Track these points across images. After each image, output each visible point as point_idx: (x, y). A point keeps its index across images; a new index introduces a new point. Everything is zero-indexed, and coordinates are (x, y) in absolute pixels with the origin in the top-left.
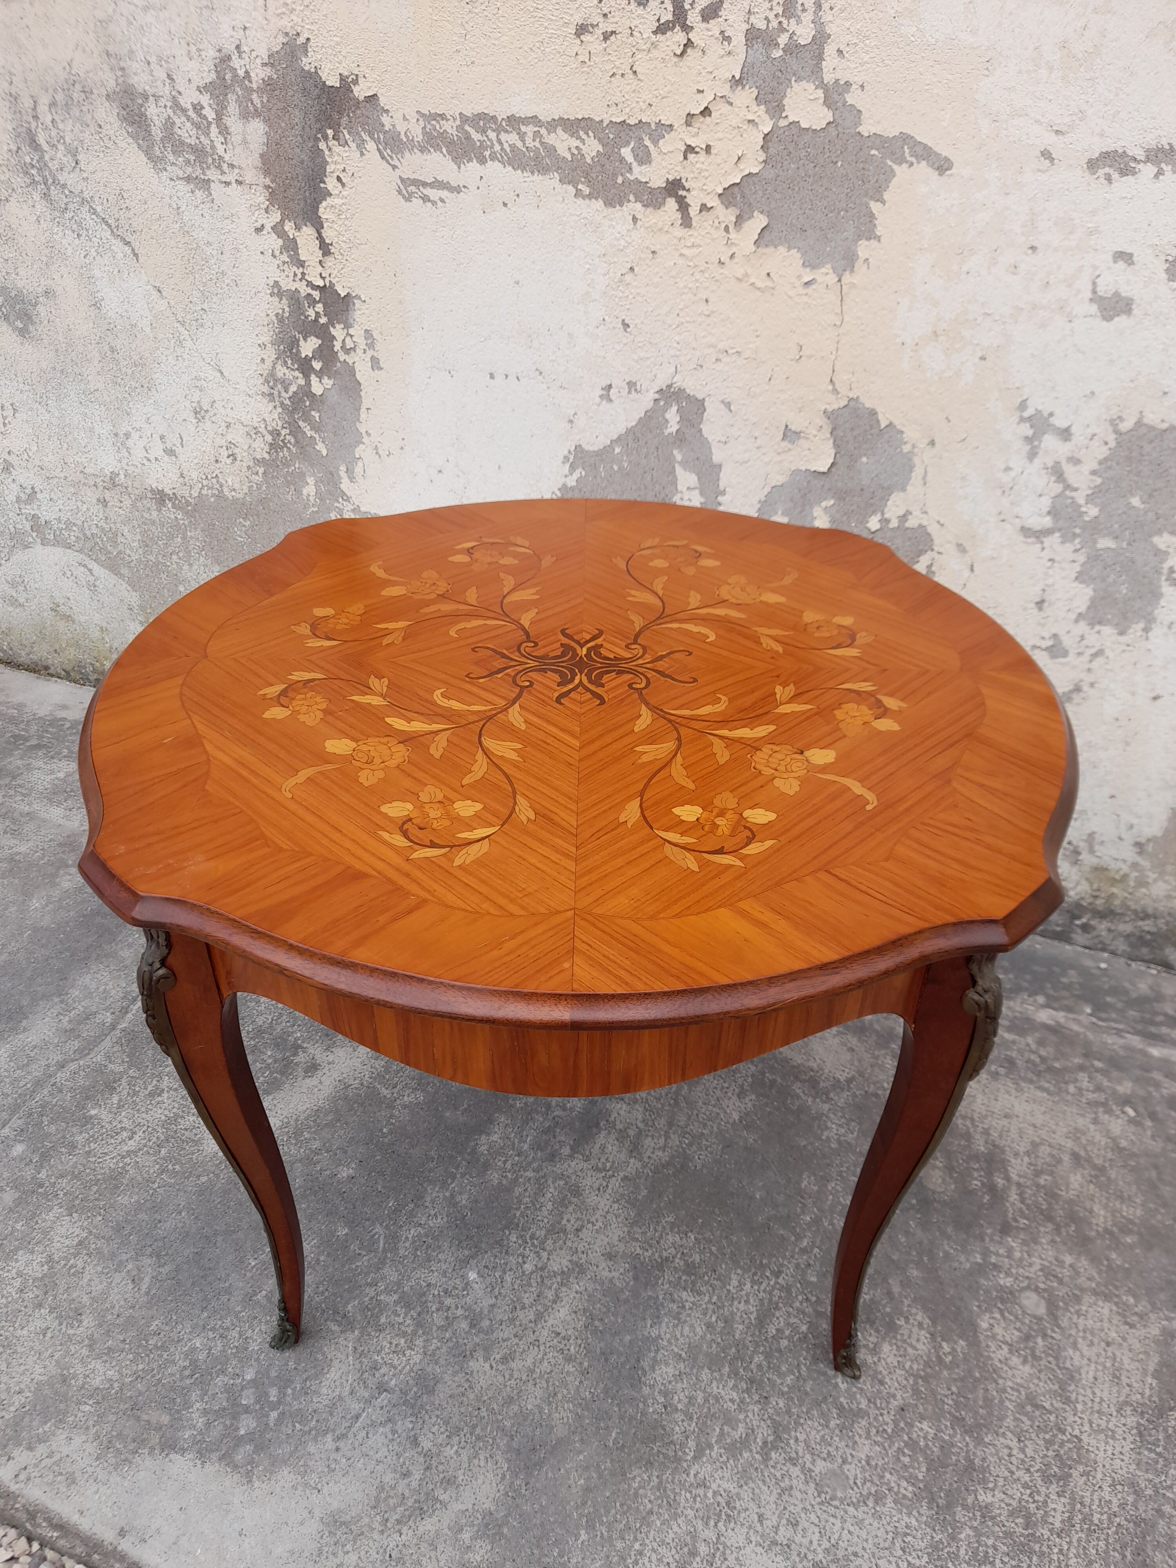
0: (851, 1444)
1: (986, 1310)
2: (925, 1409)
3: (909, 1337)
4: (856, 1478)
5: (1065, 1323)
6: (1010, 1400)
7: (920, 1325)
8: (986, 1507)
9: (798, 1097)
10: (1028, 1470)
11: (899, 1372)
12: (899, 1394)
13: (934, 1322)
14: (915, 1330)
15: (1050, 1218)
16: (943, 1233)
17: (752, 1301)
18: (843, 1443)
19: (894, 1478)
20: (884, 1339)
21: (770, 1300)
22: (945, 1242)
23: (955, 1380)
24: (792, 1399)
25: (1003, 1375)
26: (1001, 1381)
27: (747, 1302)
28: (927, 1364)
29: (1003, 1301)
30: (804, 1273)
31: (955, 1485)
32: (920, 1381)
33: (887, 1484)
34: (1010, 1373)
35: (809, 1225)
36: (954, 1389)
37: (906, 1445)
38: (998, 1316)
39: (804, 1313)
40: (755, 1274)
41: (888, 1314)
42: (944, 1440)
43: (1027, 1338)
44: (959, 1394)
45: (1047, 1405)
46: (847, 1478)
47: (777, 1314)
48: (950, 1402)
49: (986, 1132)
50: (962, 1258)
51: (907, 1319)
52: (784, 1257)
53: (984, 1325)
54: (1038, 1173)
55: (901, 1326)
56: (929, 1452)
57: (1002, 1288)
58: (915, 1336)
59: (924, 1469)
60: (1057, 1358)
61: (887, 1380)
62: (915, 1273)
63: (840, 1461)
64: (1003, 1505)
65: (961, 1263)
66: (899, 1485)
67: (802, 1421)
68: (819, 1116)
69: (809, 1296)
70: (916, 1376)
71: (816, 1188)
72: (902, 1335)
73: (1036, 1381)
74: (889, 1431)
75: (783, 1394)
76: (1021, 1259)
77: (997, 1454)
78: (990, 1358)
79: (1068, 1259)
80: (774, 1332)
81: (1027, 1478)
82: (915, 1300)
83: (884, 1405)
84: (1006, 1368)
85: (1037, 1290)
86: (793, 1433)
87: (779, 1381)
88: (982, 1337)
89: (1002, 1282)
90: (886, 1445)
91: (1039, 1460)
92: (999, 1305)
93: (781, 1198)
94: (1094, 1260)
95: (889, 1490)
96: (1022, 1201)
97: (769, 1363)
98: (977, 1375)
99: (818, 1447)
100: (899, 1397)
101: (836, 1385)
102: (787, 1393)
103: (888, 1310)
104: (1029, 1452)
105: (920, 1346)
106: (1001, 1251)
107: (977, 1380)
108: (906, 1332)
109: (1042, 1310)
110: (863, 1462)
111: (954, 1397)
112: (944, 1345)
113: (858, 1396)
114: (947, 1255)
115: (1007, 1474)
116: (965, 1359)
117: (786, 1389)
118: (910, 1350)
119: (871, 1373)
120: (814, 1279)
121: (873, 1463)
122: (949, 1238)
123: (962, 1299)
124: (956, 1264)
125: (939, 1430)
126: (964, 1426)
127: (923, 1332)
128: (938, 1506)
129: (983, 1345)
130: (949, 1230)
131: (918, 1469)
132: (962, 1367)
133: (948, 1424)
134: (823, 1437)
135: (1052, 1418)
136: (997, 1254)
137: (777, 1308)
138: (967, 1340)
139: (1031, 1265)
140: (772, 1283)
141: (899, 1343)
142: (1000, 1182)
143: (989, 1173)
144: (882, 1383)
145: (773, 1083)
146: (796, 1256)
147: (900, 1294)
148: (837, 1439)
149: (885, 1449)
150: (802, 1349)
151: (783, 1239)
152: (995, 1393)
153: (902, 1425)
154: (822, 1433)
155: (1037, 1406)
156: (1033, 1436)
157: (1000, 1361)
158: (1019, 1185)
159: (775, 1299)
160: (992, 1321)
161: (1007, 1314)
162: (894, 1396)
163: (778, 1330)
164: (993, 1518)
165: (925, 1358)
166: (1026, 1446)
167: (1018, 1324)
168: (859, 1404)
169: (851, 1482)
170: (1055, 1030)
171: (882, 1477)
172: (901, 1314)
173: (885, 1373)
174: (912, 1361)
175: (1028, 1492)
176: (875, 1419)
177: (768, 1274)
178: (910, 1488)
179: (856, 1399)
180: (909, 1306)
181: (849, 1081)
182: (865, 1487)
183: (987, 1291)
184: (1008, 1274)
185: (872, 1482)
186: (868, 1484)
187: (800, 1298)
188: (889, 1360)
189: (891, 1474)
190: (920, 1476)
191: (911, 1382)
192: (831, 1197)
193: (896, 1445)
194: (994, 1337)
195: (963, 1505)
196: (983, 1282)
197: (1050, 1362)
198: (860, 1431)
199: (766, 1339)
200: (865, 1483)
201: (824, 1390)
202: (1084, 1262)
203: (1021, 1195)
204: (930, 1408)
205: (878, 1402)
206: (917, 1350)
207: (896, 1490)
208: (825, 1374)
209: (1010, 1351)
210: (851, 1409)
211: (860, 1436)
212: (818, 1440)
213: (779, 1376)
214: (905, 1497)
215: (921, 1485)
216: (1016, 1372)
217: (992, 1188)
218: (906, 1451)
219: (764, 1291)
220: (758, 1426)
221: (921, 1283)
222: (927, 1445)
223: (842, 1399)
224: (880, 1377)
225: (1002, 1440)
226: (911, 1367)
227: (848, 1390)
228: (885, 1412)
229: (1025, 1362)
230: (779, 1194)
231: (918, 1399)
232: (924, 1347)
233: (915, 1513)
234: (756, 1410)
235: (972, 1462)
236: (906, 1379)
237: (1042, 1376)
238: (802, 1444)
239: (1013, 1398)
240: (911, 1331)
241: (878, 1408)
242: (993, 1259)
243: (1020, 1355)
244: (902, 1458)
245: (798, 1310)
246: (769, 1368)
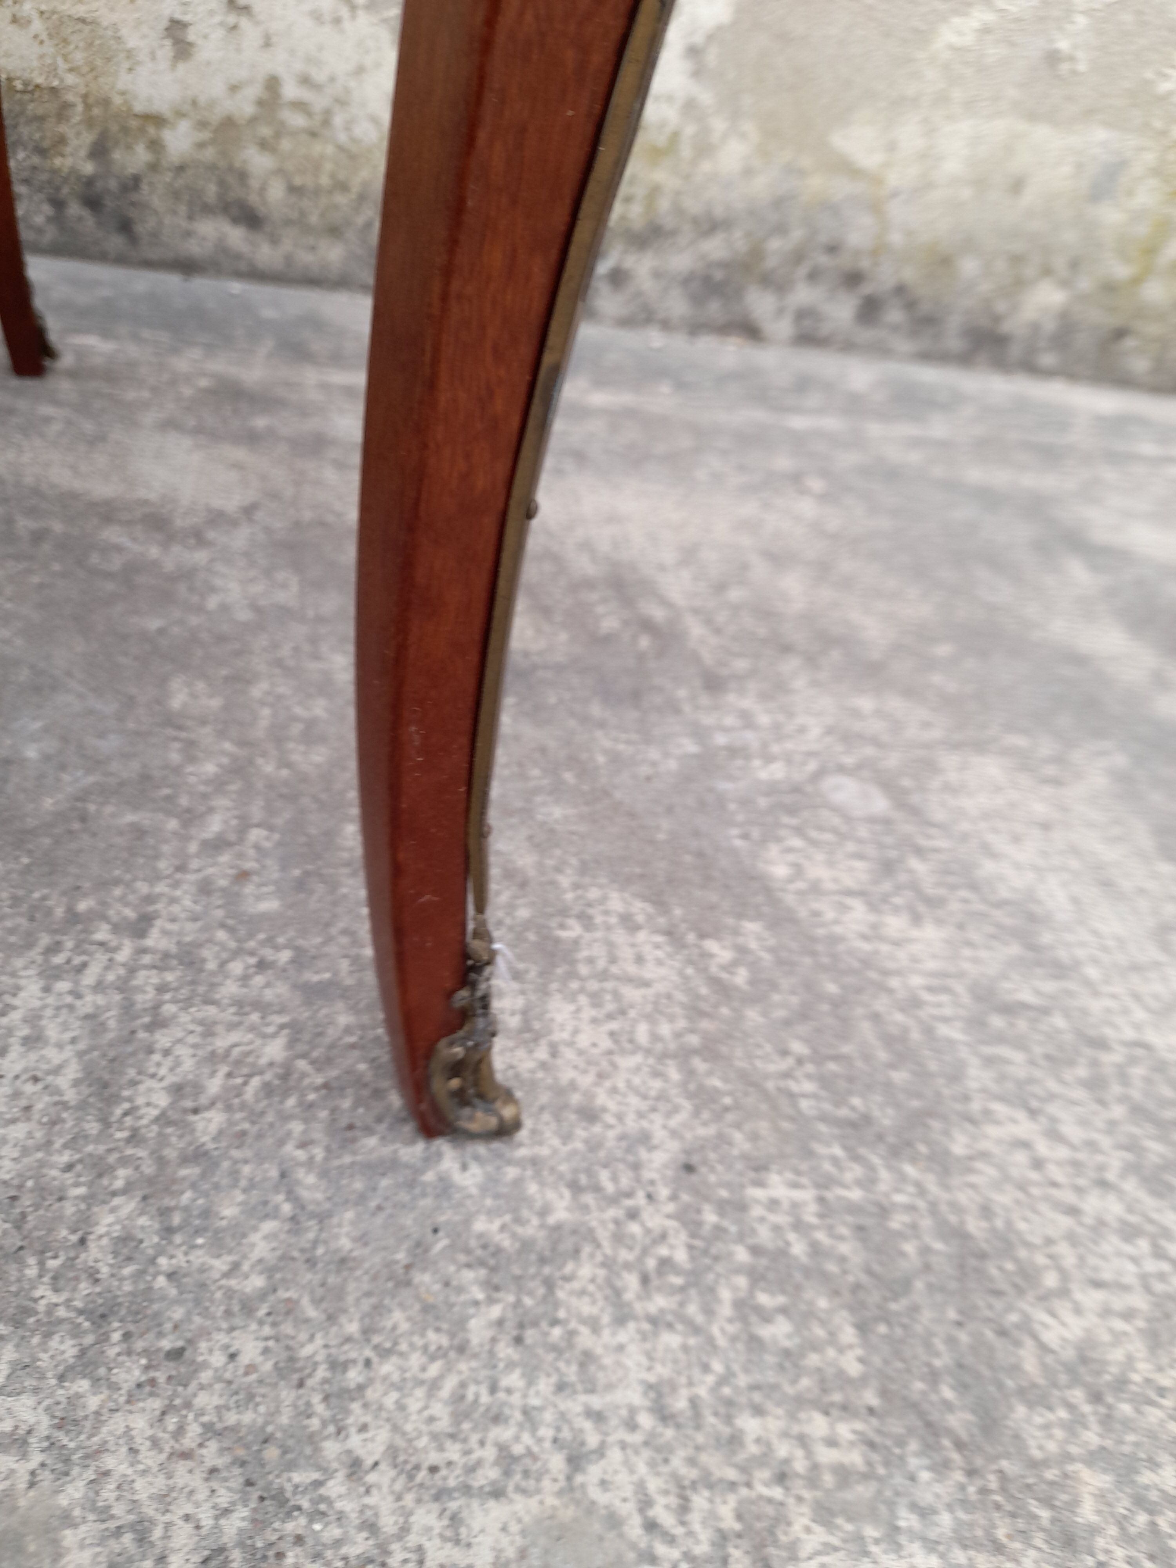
0: (571, 1372)
1: (764, 840)
2: (754, 1137)
3: (613, 960)
4: (645, 1503)
5: (939, 815)
6: (946, 1020)
7: (628, 923)
8: (1084, 1360)
9: (119, 549)
10: (1103, 1184)
11: (627, 1062)
12: (656, 1126)
13: (660, 904)
14: (620, 937)
15: (787, 649)
16: (585, 719)
17: (52, 1031)
18: (545, 1385)
19: (774, 1424)
20: (544, 992)
21: (128, 1010)
22: (599, 734)
23: (787, 1023)
24: (290, 1309)
25: (890, 965)
26: (894, 983)
27: (34, 1041)
28: (695, 1012)
29: (792, 811)
30: (231, 898)
31: (963, 1337)
32: (699, 1065)
33: (763, 1460)
34: (902, 955)
35: (219, 784)
36: (798, 1047)
37: (756, 1278)
38: (796, 842)
39: (263, 1008)
40: (54, 948)
41: (527, 925)
42: (853, 1208)
43: (888, 868)
44: (818, 1058)
45: (1026, 996)
46: (614, 1521)
47: (163, 1039)
48: (809, 1087)
49: (586, 546)
50: (654, 754)
51: (586, 920)
52: (156, 877)
53: (780, 871)
54: (720, 587)
55: (576, 942)
56: (832, 1267)
57: (772, 789)
58: (626, 953)
59: (849, 1334)
60: (974, 886)
61: (602, 1099)
62: (557, 812)
63: (557, 1462)
64: (1119, 1325)
65: (654, 764)
66: (803, 1441)
67: (354, 1376)
68: (187, 574)
69: (268, 953)
70: (684, 1055)
71: (215, 703)
72: (591, 961)
73: (967, 952)
74: (681, 1256)
75: (248, 1308)
76: (776, 727)
77: (1006, 1178)
78: (834, 940)
79: (866, 704)
80: (162, 1100)
81: (1114, 1208)
82: (584, 869)
83: (625, 1181)
84: (885, 948)
85: (841, 769)
86: (331, 1449)
87: (220, 1265)
88: (790, 899)
89: (763, 775)
90: (693, 1310)
91: (1105, 1142)
92: (786, 820)
93: (112, 743)
94: (909, 692)
95: (781, 1478)
96: (718, 631)
97: (164, 1212)
98: (832, 988)
99: (453, 1451)
100: (659, 1134)
101: (445, 1187)
102: (263, 1295)
103: (523, 913)
104: (1071, 1130)
105: (650, 972)
106: (730, 721)
107: (837, 1003)
108: (599, 951)
109: (880, 804)
110: (646, 1420)
111: (810, 1068)
112: (711, 946)
113: (532, 1188)
114: (615, 759)
115: (1065, 1222)
116: (780, 962)
117: (257, 1282)
118: (631, 994)
119: (544, 1098)
120: (270, 905)
121: (680, 1404)
122: (602, 724)
123: (696, 834)
124: (644, 770)
125: (824, 1183)
126: (880, 1137)
127: (642, 936)
128: (959, 1445)
129: (803, 913)
130: (596, 710)
131: (833, 1338)
132: (785, 983)
133: (837, 1151)
134: (458, 1398)
135: (1059, 1021)
136: (726, 730)
137: (158, 1023)
138: (758, 917)
139: (802, 730)
140: (124, 955)
141: (593, 985)
142: (658, 614)
143: (627, 602)
144: (589, 1115)
145: (38, 537)
146: (195, 864)
147: (540, 867)
148: (514, 1379)
149: (695, 1330)
150: (286, 1118)
151: (139, 832)
152: (899, 1017)
153: (710, 1217)
154: (450, 1385)
155: (1010, 1009)
156: (1053, 1085)
157: (865, 937)
158: (696, 611)
159: (145, 998)
160: (791, 857)
161: (814, 834)
162: (645, 1138)
163: (178, 1090)
164: (1121, 1384)
165: (680, 997)
166: (1054, 1120)
167: (851, 847)
168: (544, 1211)
169: (634, 1529)
170: (630, 413)
171: (735, 1441)
172: (564, 912)
173: (586, 1081)
174: (649, 1018)
175: (1143, 1245)
176: (619, 1238)
177: (102, 933)
178: (844, 1430)
179: (528, 1201)
180: (576, 886)
181: (249, 511)
182: (695, 1518)
183: (745, 802)
184: (769, 759)
185: (708, 1482)
186: (700, 1500)
187: (237, 967)
188: (583, 1041)
189: (758, 1411)
190: (854, 1369)
191: (674, 1075)
192: (266, 712)
193: (725, 1294)
194: (815, 889)
195: (1021, 1393)
196: (724, 786)
197: (965, 901)
198: (586, 1308)
199: (135, 1138)
200: (684, 1508)
201: (408, 1220)
202: (895, 704)
203: (709, 622)
204: (763, 1127)
205: (604, 1176)
206: (647, 984)
207: (800, 1466)
208: (392, 1165)
209: (873, 907)
210: (526, 1246)
211: (594, 1325)
212: (444, 1424)
213: (217, 1246)
214: (844, 1475)
215: (871, 1398)
216: (915, 948)
217: (647, 625)
218: (763, 1299)
219: (99, 987)
220: (164, 1500)
221: (583, 828)
222: (816, 1250)
223: (480, 1225)
224: (575, 1099)
225: (992, 1131)
226: (655, 1037)
227: (489, 1186)
228: (640, 1199)
229: (917, 919)
230: (102, 735)
231: (718, 1117)
232: (663, 971)
233: (907, 1520)
234: (140, 1423)
235: (960, 1235)
236: (656, 1074)
237: (974, 936)
238: (383, 1477)
239: (948, 1011)
240: (611, 946)
241: (613, 1200)
242: (721, 739)
243: (896, 910)
244: (765, 1332)
245: (239, 1003)
246: (168, 1231)
